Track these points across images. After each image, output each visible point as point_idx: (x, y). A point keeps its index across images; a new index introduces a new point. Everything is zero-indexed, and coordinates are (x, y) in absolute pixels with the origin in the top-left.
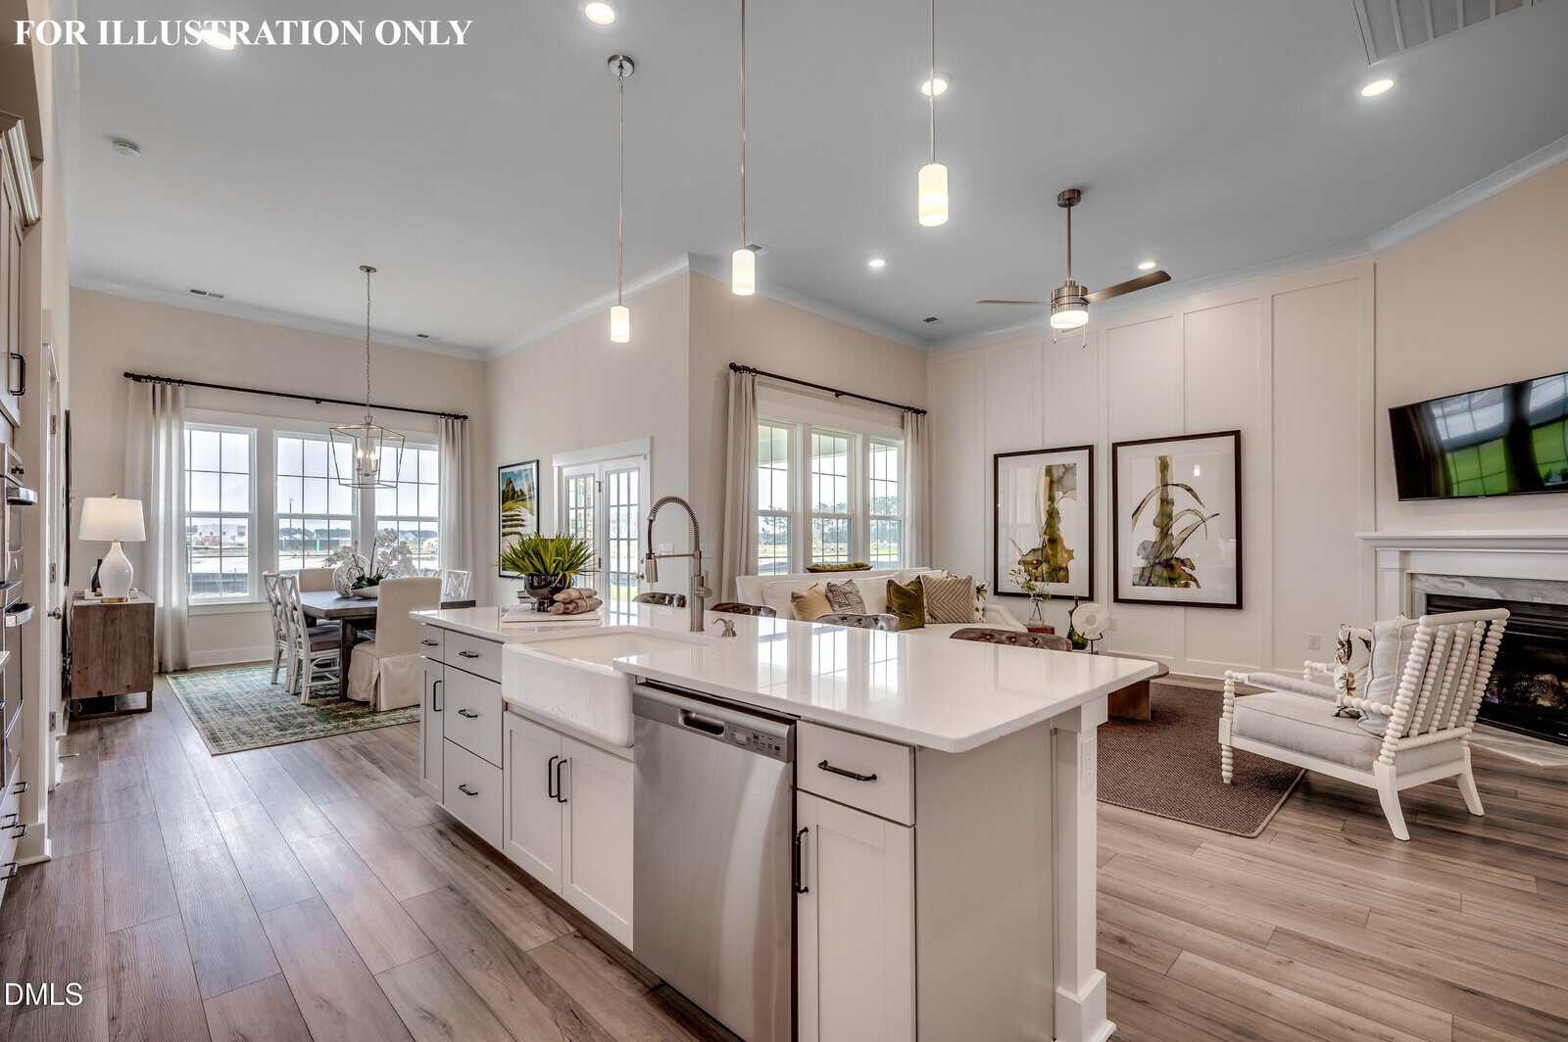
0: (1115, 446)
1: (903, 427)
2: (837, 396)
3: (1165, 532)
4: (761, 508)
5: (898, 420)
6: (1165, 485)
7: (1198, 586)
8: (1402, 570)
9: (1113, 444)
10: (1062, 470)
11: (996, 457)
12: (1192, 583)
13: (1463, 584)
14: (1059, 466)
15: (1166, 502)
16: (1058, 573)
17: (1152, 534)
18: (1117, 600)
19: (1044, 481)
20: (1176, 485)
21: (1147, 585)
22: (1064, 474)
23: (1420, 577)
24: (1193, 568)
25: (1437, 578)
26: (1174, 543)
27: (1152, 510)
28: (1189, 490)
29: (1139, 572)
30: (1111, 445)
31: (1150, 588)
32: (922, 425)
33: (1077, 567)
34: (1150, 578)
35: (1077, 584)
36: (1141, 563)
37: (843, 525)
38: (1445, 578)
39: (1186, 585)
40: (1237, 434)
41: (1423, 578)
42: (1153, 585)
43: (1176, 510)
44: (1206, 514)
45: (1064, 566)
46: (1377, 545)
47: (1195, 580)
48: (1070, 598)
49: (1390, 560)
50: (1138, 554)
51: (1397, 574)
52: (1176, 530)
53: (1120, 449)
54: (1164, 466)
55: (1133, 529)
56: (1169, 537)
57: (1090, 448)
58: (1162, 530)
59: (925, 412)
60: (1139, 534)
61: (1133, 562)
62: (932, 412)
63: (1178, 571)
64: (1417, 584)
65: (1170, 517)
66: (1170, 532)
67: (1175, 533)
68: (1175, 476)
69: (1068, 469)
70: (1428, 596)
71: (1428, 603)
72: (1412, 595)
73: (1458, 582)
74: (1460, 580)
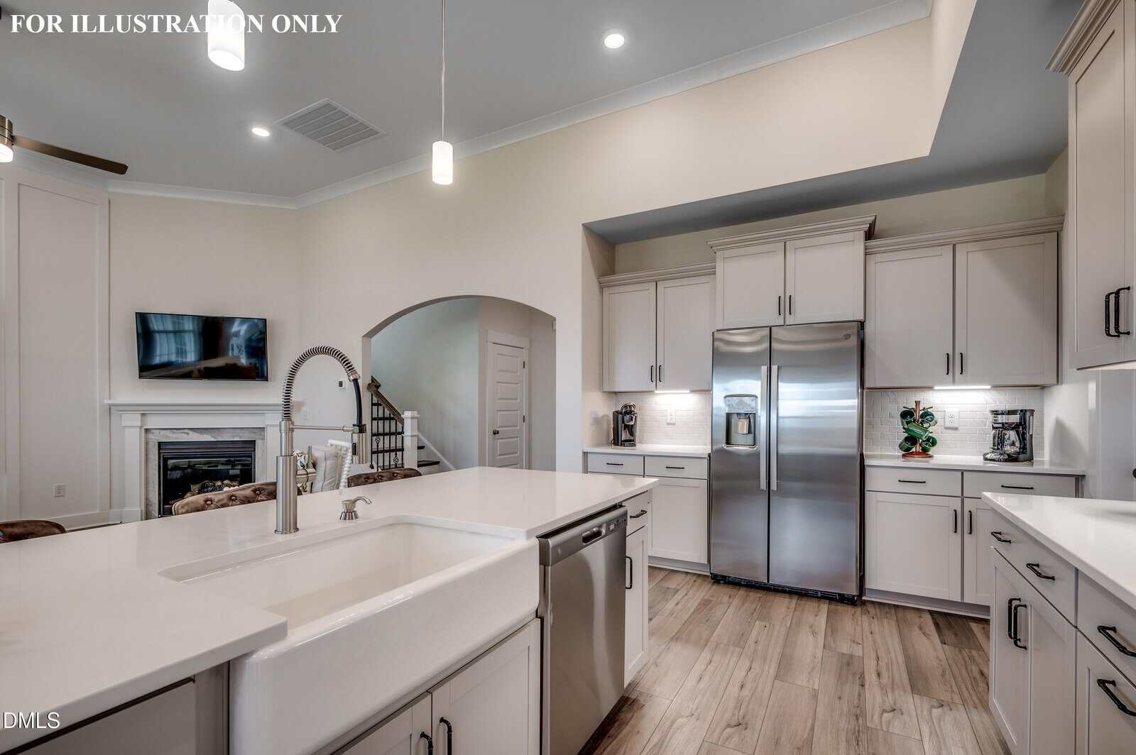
8: (141, 427)
13: (188, 434)
23: (154, 431)
25: (168, 431)
38: (175, 431)
41: (157, 432)
46: (121, 410)
49: (133, 420)
51: (138, 430)
64: (150, 436)
70: (159, 443)
71: (159, 449)
72: (147, 443)
73: (185, 433)
74: (186, 431)
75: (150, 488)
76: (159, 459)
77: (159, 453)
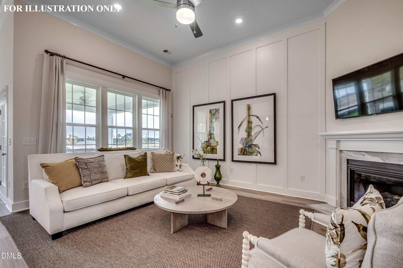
0: (232, 101)
1: (159, 95)
2: (123, 78)
3: (249, 134)
4: (67, 122)
5: (157, 92)
6: (249, 116)
7: (261, 155)
8: (337, 149)
9: (232, 100)
10: (215, 111)
11: (194, 107)
12: (259, 154)
13: (364, 155)
14: (214, 109)
15: (250, 122)
16: (213, 150)
17: (245, 135)
18: (233, 161)
19: (209, 115)
20: (253, 116)
21: (243, 155)
22: (216, 112)
23: (344, 152)
24: (259, 148)
25: (352, 152)
26: (253, 138)
27: (245, 125)
28: (258, 117)
29: (240, 150)
30: (231, 100)
31: (244, 156)
32: (168, 95)
33: (220, 148)
34: (244, 152)
35: (219, 155)
36: (241, 146)
37: (130, 131)
38: (356, 152)
39: (257, 155)
40: (274, 94)
41: (346, 152)
42: (245, 155)
43: (253, 125)
44: (264, 127)
45: (215, 148)
46: (326, 138)
47: (260, 153)
48: (216, 160)
49: (332, 144)
50: (240, 143)
51: (335, 150)
52: (253, 133)
53: (234, 102)
54: (249, 108)
55: (238, 133)
56: (250, 137)
57: (224, 102)
58: (248, 134)
59: (170, 90)
60: (241, 135)
61: (238, 146)
62: (173, 90)
63: (253, 149)
64: (343, 155)
65: (251, 128)
66: (251, 134)
67: (253, 135)
68: (253, 112)
69: (217, 110)
70: (348, 160)
71: (348, 163)
72: (341, 159)
73: (362, 154)
74: (363, 153)
75: (342, 188)
76: (348, 170)
77: (348, 167)
